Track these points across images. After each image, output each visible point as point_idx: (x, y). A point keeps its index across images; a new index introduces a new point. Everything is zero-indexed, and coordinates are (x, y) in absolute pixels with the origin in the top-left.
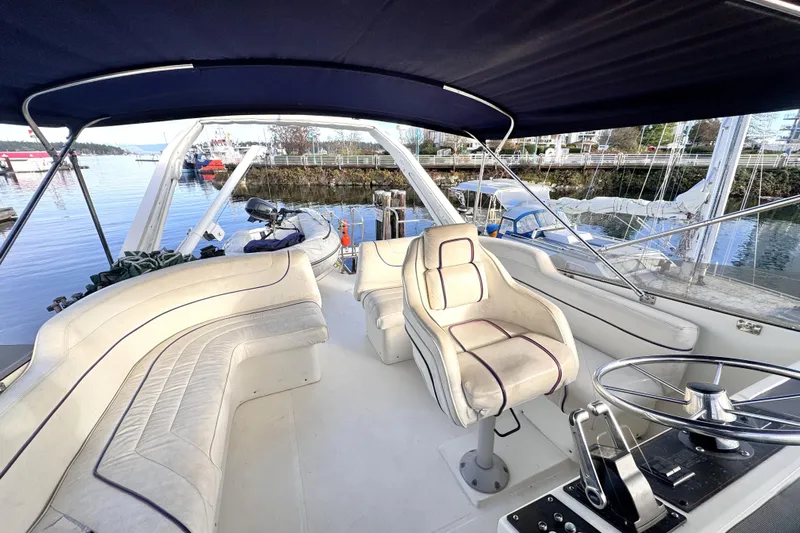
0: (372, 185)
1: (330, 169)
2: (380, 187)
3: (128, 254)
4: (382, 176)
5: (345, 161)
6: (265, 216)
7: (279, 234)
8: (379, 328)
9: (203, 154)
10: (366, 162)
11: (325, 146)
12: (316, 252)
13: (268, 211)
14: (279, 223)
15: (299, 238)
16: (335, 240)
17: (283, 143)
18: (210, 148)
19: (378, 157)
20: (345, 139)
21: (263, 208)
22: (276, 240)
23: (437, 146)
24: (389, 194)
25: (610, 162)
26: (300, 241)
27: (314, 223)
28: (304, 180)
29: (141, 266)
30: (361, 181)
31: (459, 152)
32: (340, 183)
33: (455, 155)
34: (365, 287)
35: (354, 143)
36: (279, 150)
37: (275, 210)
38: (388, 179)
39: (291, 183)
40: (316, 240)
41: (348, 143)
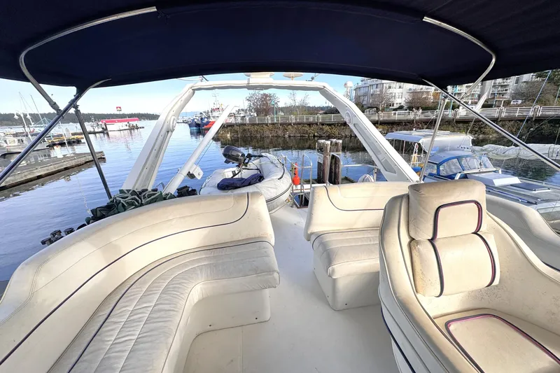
0: (314, 136)
1: (285, 125)
2: (321, 137)
3: (122, 191)
4: (322, 129)
5: (296, 119)
6: (236, 159)
7: (245, 174)
8: (330, 276)
9: (205, 118)
10: (311, 119)
11: (282, 109)
12: (272, 190)
13: (238, 156)
14: (246, 164)
15: (259, 178)
16: (287, 179)
17: (255, 109)
18: (210, 114)
19: (320, 116)
20: (297, 104)
21: (234, 153)
22: (242, 179)
23: (365, 107)
24: (329, 142)
25: (525, 114)
26: (260, 181)
27: (272, 165)
28: (267, 133)
29: (127, 203)
30: (307, 133)
31: (383, 110)
32: (292, 135)
33: (380, 112)
34: (316, 228)
35: (303, 107)
36: (252, 114)
37: (243, 155)
38: (327, 131)
39: (258, 135)
40: (273, 180)
41: (298, 107)
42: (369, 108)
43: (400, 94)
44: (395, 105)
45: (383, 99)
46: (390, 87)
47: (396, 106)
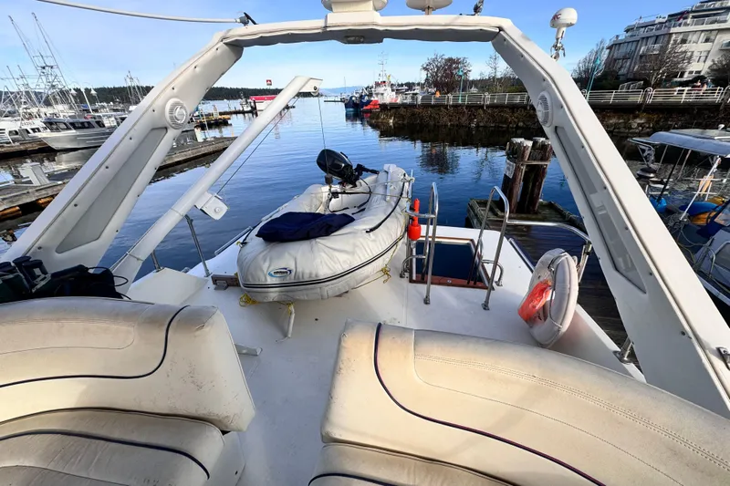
9: (366, 95)
10: (517, 100)
17: (433, 83)
18: (373, 90)
20: (498, 75)
24: (530, 143)
32: (481, 124)
33: (649, 89)
36: (430, 90)
41: (500, 80)
42: (628, 80)
43: (704, 54)
44: (686, 75)
45: (662, 63)
46: (684, 41)
47: (686, 77)
